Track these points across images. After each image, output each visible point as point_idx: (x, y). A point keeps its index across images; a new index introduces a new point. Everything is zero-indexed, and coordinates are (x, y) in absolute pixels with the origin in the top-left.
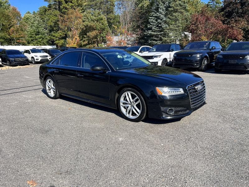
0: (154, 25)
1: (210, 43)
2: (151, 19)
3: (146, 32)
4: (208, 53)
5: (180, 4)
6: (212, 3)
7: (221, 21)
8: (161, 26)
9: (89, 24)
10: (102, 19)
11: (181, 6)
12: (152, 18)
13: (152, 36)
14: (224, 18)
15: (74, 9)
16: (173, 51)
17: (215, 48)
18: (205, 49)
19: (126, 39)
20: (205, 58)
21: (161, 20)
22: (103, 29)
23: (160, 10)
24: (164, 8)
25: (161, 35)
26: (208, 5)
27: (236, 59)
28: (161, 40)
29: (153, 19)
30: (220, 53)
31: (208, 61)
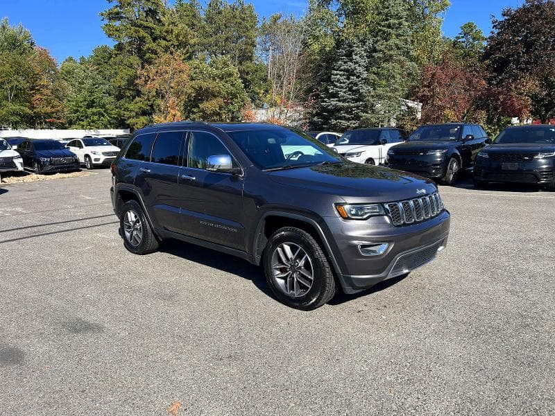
0: (342, 87)
1: (462, 127)
2: (337, 75)
3: (326, 102)
4: (458, 148)
5: (397, 45)
6: (464, 40)
7: (485, 79)
8: (359, 90)
9: (205, 85)
10: (230, 75)
11: (398, 48)
12: (338, 72)
13: (338, 109)
14: (491, 73)
15: (172, 53)
16: (385, 142)
17: (473, 138)
18: (452, 140)
19: (283, 117)
20: (452, 159)
21: (358, 77)
22: (234, 96)
23: (354, 57)
24: (363, 52)
25: (357, 107)
26: (455, 43)
27: (516, 162)
28: (357, 118)
29: (341, 75)
30: (484, 148)
31: (459, 164)
